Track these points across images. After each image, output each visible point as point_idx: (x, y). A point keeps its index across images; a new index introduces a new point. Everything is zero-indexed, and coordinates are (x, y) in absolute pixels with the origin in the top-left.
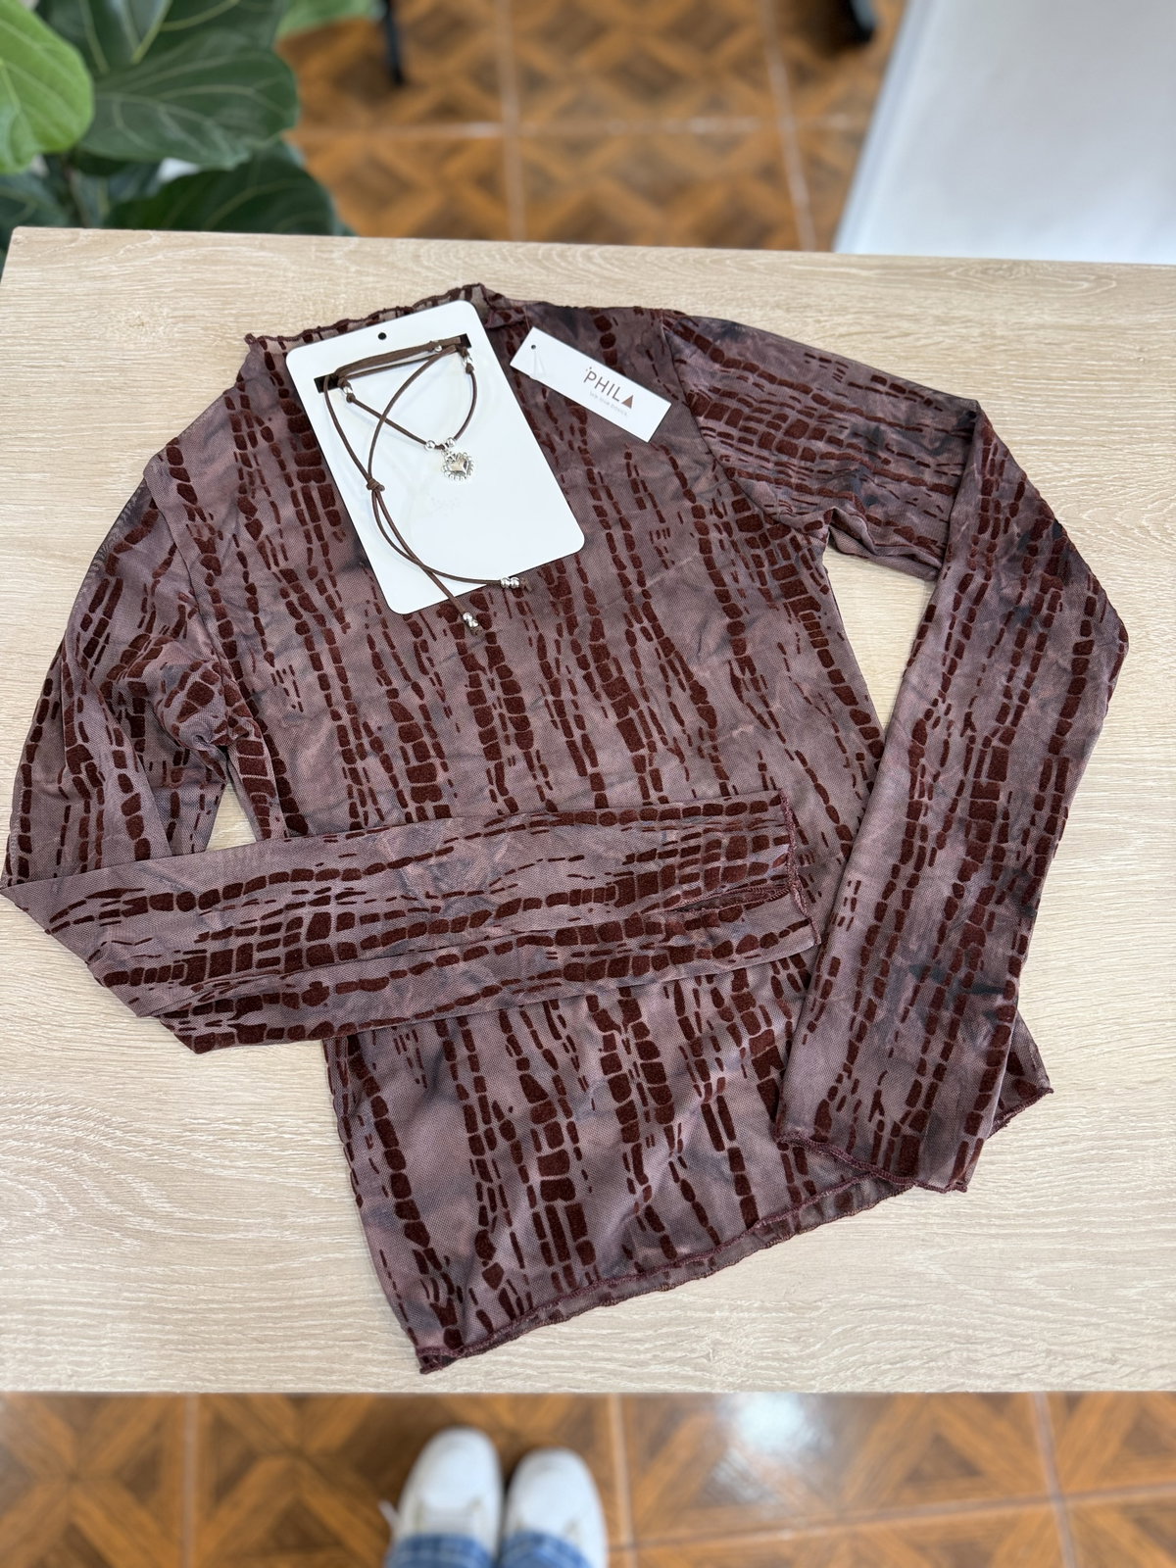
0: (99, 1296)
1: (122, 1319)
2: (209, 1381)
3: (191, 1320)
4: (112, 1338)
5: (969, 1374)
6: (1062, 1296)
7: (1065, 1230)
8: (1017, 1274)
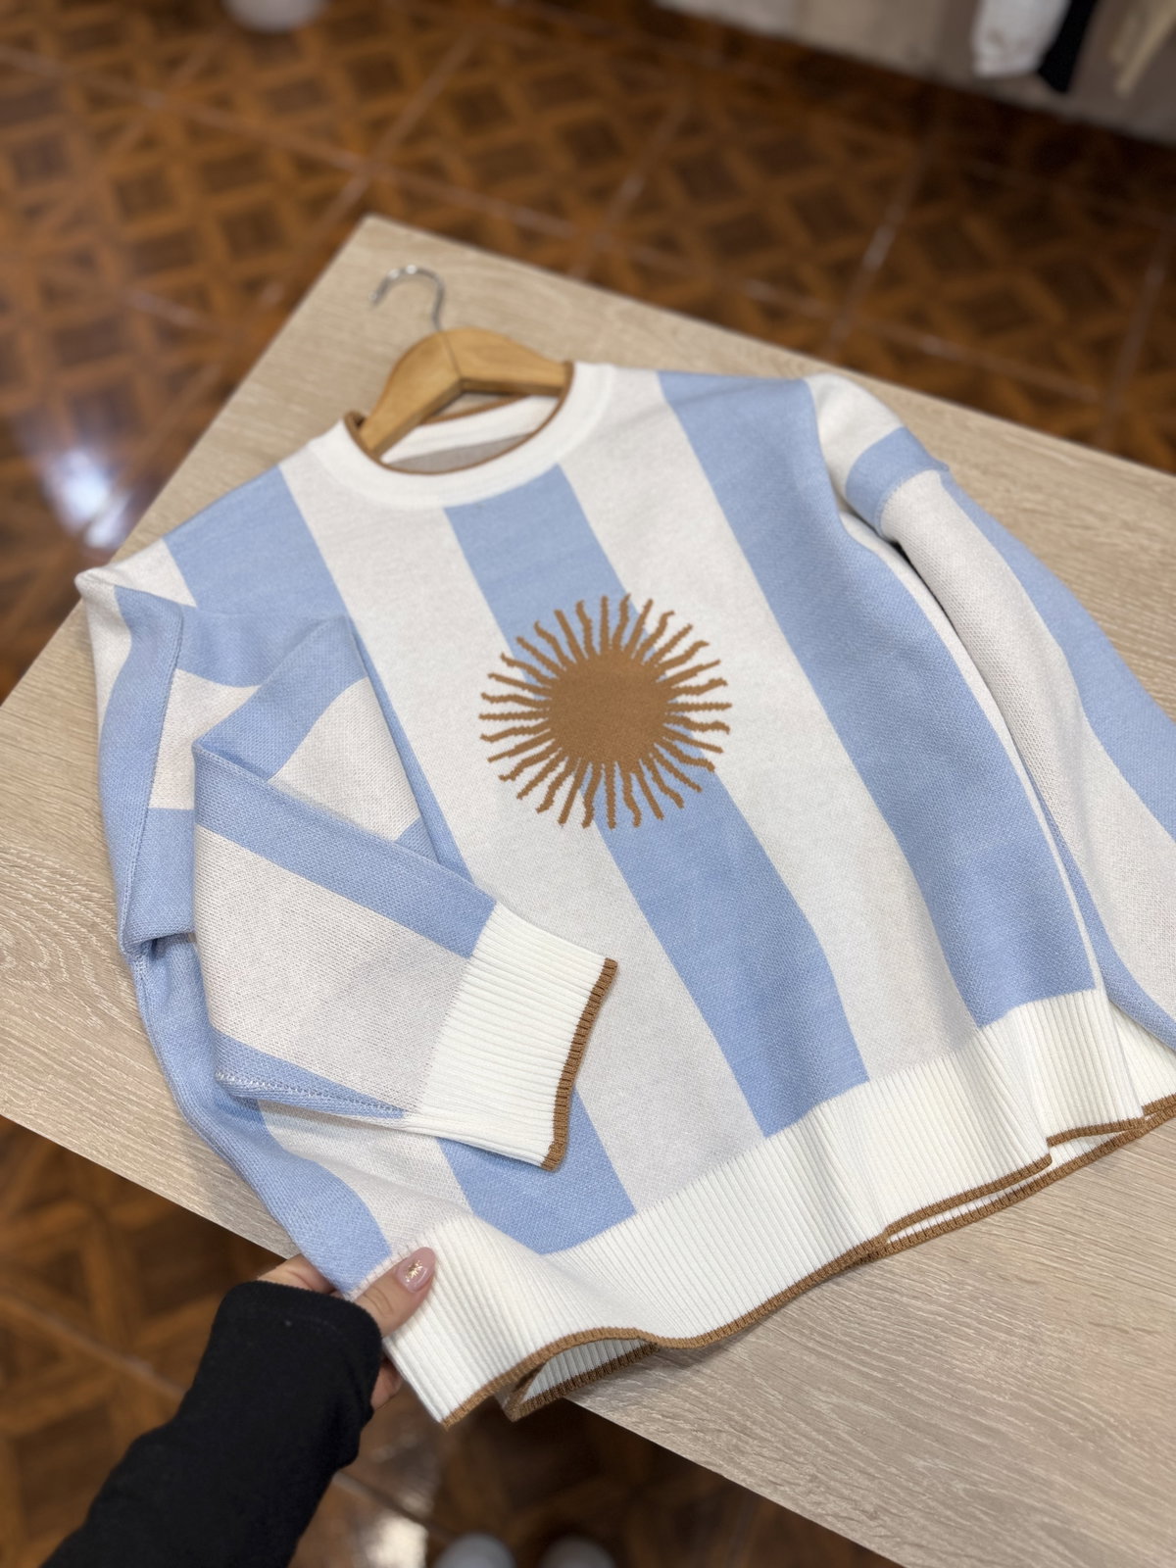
0: (54, 1051)
1: (62, 1076)
2: (103, 1155)
3: (112, 1101)
4: (49, 1087)
5: (731, 1460)
6: (850, 1435)
7: (879, 1375)
8: (816, 1393)
